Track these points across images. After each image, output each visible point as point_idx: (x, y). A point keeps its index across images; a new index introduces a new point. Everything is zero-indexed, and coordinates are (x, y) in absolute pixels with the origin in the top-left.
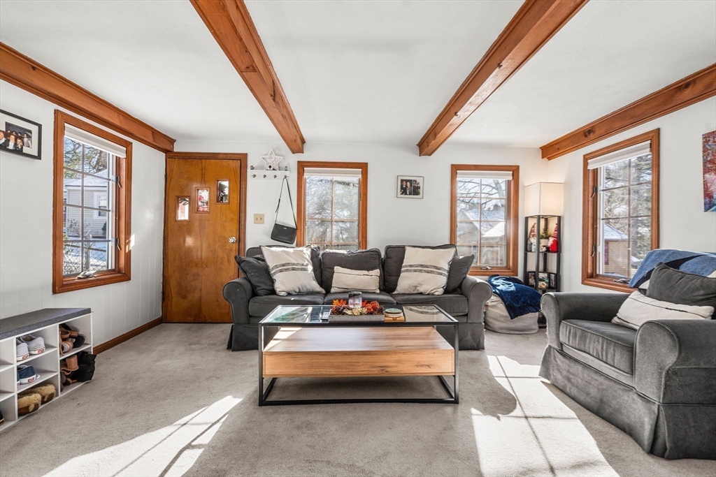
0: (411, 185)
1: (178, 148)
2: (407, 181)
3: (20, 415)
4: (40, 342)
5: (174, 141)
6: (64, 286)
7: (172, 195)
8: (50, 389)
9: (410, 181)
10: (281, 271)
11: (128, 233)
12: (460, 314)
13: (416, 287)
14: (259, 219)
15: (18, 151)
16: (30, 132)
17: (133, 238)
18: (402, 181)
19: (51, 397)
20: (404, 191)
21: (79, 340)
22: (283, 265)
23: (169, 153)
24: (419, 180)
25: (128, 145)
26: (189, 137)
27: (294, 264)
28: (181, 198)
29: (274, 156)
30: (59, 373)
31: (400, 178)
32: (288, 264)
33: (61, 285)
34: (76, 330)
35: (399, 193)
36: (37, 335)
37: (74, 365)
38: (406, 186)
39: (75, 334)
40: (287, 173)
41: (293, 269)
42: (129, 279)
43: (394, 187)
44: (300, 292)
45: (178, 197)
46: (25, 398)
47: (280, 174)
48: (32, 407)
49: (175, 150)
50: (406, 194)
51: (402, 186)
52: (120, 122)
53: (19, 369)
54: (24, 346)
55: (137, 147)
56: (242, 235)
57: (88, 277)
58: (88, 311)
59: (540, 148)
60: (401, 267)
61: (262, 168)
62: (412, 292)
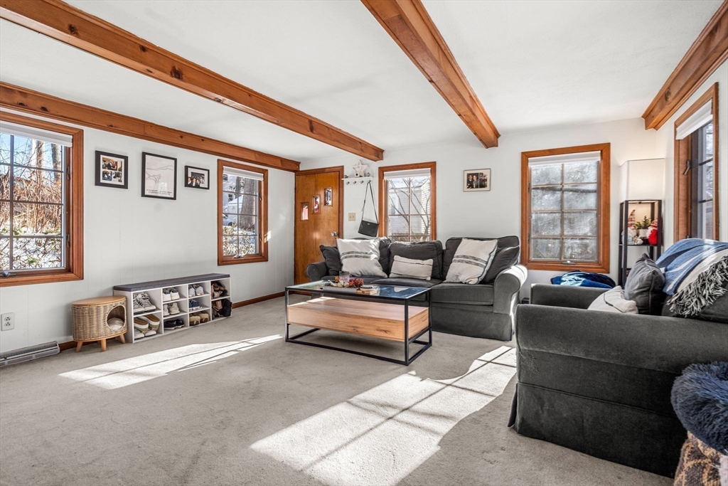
0: (477, 179)
1: (302, 168)
2: (473, 175)
3: (190, 325)
4: (201, 289)
5: (300, 163)
6: (223, 261)
7: (299, 201)
8: (205, 316)
9: (477, 175)
10: (346, 258)
11: (266, 230)
12: (484, 303)
13: (457, 276)
14: (352, 217)
15: (197, 186)
16: (203, 175)
17: (269, 234)
18: (468, 175)
19: (206, 320)
20: (470, 185)
21: (225, 293)
22: (348, 253)
23: (298, 173)
24: (485, 172)
25: (265, 172)
26: (308, 160)
27: (358, 253)
28: (303, 204)
29: (361, 165)
30: (211, 308)
31: (466, 173)
32: (352, 252)
33: (222, 261)
34: (224, 287)
35: (466, 187)
36: (200, 285)
37: (220, 306)
38: (473, 180)
39: (222, 289)
40: (370, 178)
41: (356, 256)
42: (267, 260)
43: (461, 181)
44: (362, 275)
45: (302, 203)
46: (193, 317)
47: (366, 179)
48: (195, 323)
49: (301, 169)
50: (473, 187)
51: (468, 180)
52: (256, 158)
53: (190, 301)
54: (192, 290)
55: (271, 171)
56: (341, 230)
57: (239, 257)
58: (228, 276)
59: (642, 117)
60: (453, 257)
61: (352, 176)
62: (455, 281)
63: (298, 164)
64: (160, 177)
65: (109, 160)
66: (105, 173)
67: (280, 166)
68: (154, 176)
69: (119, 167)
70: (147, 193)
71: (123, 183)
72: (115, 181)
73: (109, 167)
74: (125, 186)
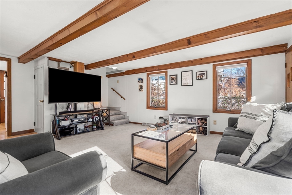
15: (201, 79)
16: (204, 73)
21: (206, 124)
23: (286, 51)
25: (248, 61)
63: (286, 45)
64: (187, 78)
65: (172, 77)
66: (172, 81)
67: (261, 53)
68: (185, 79)
69: (175, 78)
70: (183, 85)
71: (176, 83)
72: (174, 83)
73: (172, 79)
74: (177, 84)
